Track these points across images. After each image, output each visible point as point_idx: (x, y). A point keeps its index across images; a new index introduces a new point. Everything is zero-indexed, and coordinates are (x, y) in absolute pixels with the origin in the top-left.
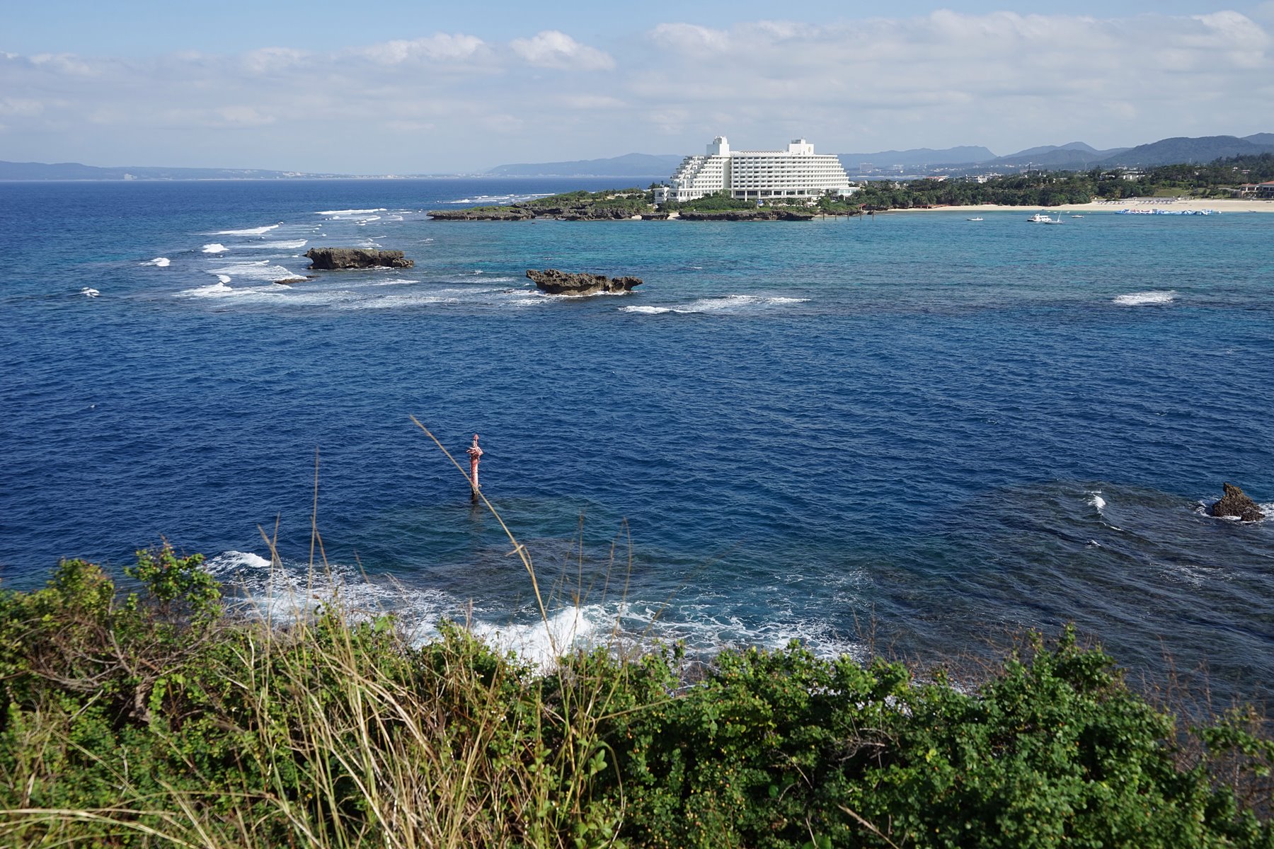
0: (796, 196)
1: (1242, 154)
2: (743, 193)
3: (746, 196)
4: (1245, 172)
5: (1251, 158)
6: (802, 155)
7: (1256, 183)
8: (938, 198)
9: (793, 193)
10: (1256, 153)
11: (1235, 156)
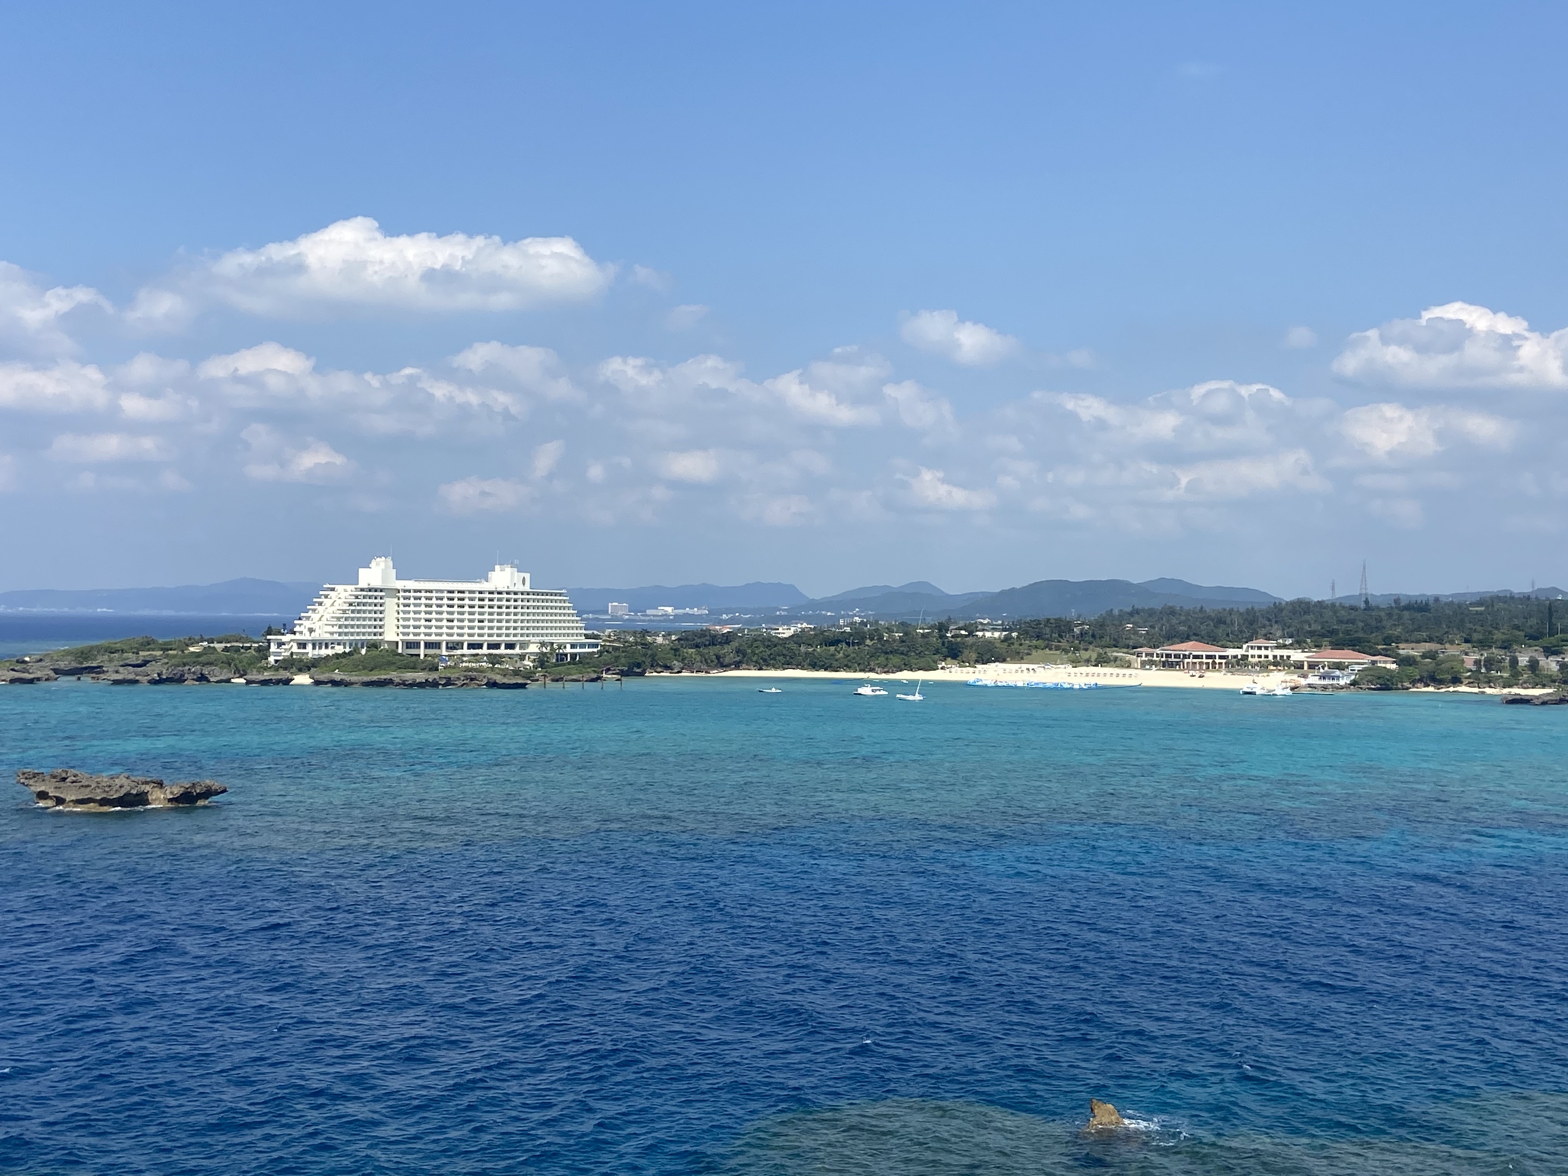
0: (502, 651)
1: (1139, 606)
2: (416, 645)
3: (422, 651)
4: (1143, 631)
5: (1151, 613)
6: (512, 589)
7: (1155, 647)
8: (718, 657)
9: (497, 646)
10: (1157, 604)
11: (1129, 609)
